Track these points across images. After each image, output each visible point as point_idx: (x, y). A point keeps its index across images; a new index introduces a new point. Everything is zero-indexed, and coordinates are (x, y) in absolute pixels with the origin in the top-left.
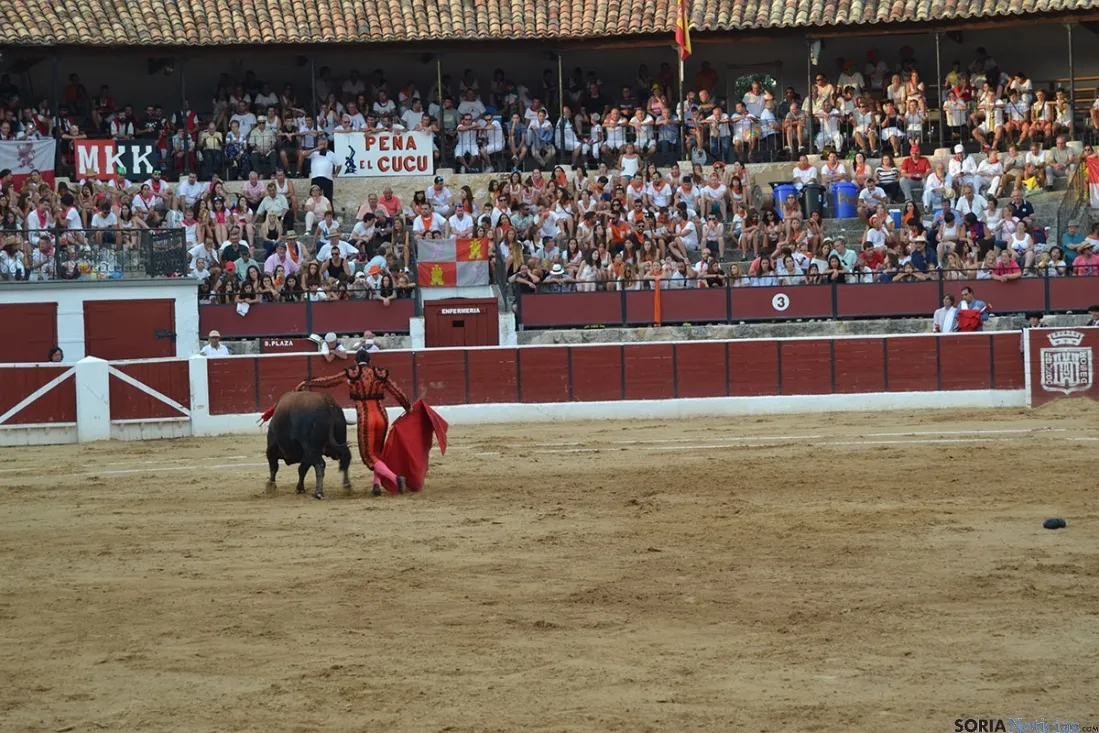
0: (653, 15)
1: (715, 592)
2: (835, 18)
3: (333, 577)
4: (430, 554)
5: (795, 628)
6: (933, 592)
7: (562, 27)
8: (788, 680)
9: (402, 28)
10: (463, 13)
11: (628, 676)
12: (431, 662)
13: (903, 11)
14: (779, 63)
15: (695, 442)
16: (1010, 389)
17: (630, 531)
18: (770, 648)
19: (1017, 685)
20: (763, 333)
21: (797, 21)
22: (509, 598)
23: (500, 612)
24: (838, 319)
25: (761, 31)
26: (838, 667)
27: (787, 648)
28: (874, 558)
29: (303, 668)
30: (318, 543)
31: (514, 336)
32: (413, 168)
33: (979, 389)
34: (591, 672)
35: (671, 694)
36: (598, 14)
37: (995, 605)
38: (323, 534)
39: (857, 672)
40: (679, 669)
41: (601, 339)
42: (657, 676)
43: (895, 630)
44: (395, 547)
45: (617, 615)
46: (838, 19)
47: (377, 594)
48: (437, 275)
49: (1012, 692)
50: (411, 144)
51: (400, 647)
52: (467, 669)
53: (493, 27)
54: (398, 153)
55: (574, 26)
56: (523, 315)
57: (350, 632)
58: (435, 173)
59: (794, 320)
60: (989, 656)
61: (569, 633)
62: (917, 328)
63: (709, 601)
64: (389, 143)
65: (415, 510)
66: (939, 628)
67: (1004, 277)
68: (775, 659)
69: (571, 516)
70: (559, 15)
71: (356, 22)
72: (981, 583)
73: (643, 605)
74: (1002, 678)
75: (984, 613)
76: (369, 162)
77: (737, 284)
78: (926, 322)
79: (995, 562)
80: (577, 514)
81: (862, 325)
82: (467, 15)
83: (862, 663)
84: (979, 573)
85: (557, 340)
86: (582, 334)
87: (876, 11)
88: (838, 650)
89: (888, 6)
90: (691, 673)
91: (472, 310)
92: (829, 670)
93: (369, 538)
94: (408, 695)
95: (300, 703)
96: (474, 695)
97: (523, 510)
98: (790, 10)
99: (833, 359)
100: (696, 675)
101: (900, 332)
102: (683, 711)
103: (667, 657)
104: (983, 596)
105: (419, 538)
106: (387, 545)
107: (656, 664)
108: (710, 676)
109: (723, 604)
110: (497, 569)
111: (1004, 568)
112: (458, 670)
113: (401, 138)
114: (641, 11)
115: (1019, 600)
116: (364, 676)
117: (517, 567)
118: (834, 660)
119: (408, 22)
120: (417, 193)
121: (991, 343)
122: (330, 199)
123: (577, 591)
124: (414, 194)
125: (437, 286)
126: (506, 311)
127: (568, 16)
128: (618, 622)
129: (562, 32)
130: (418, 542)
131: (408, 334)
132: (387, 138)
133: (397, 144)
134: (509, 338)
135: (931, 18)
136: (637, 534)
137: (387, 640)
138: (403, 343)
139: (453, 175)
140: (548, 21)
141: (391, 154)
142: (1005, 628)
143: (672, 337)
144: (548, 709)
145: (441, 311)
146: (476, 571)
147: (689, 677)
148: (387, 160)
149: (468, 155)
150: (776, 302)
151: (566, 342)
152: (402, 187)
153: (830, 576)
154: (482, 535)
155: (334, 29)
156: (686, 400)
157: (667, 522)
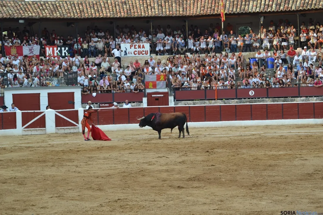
0: (214, 9)
1: (231, 178)
2: (268, 10)
3: (119, 173)
4: (148, 166)
5: (254, 188)
6: (295, 178)
7: (188, 12)
8: (251, 203)
9: (141, 13)
10: (158, 9)
11: (204, 202)
12: (147, 198)
13: (288, 7)
14: (251, 23)
15: (226, 134)
16: (319, 118)
17: (206, 160)
18: (247, 194)
19: (319, 205)
20: (246, 102)
21: (257, 11)
22: (170, 179)
23: (167, 183)
24: (269, 98)
25: (246, 13)
26: (266, 200)
27: (251, 194)
28: (278, 168)
29: (109, 199)
30: (115, 163)
31: (173, 103)
32: (144, 54)
33: (310, 118)
34: (193, 201)
35: (217, 207)
36: (198, 9)
37: (313, 182)
38: (117, 160)
39: (272, 201)
40: (219, 200)
41: (199, 104)
42: (213, 202)
43: (283, 189)
44: (137, 164)
45: (202, 184)
46: (269, 10)
47: (131, 178)
48: (151, 85)
49: (317, 207)
50: (143, 47)
51: (138, 193)
52: (157, 200)
53: (167, 13)
54: (139, 49)
55: (191, 12)
56: (176, 97)
57: (124, 189)
58: (150, 55)
59: (255, 98)
60: (311, 197)
61: (188, 189)
62: (292, 101)
63: (229, 180)
64: (137, 47)
65: (143, 154)
66: (296, 189)
68: (248, 197)
69: (189, 155)
70: (187, 9)
71: (127, 11)
72: (309, 175)
73: (209, 181)
74: (315, 203)
75: (310, 184)
76: (131, 52)
77: (239, 88)
78: (294, 99)
79: (314, 169)
80: (191, 155)
81: (276, 100)
82: (159, 9)
83: (273, 199)
84: (309, 172)
85: (186, 104)
86: (193, 102)
87: (280, 7)
88: (266, 195)
89: (283, 6)
90: (223, 201)
91: (161, 95)
92: (264, 201)
93: (130, 162)
94: (140, 208)
95: (108, 209)
96: (159, 208)
97: (175, 154)
98: (254, 7)
99: (267, 110)
100: (224, 202)
101: (287, 102)
102: (220, 212)
103: (216, 197)
104: (310, 179)
105: (144, 162)
106: (135, 164)
107: (213, 199)
108: (228, 202)
109: (233, 182)
110: (167, 171)
111: (316, 171)
112: (154, 200)
113: (140, 45)
114: (211, 8)
115: (320, 180)
116: (127, 202)
117: (173, 170)
118: (265, 197)
119: (142, 11)
120: (146, 61)
121: (314, 105)
122: (120, 63)
123: (190, 177)
125: (150, 88)
126: (171, 95)
127: (189, 9)
128: (202, 186)
129: (188, 14)
130: (144, 163)
131: (142, 102)
132: (136, 45)
133: (139, 47)
134: (172, 103)
135: (296, 10)
136: (208, 161)
137: (134, 191)
138: (141, 105)
139: (155, 56)
140: (183, 11)
141: (137, 50)
142: (316, 189)
143: (219, 103)
144: (180, 212)
145: (152, 96)
146: (161, 171)
147: (222, 202)
148: (136, 51)
149: (160, 50)
150: (250, 93)
151: (189, 105)
152: (141, 59)
153: (265, 173)
154: (163, 161)
155: (121, 13)
156: (224, 121)
157: (217, 157)
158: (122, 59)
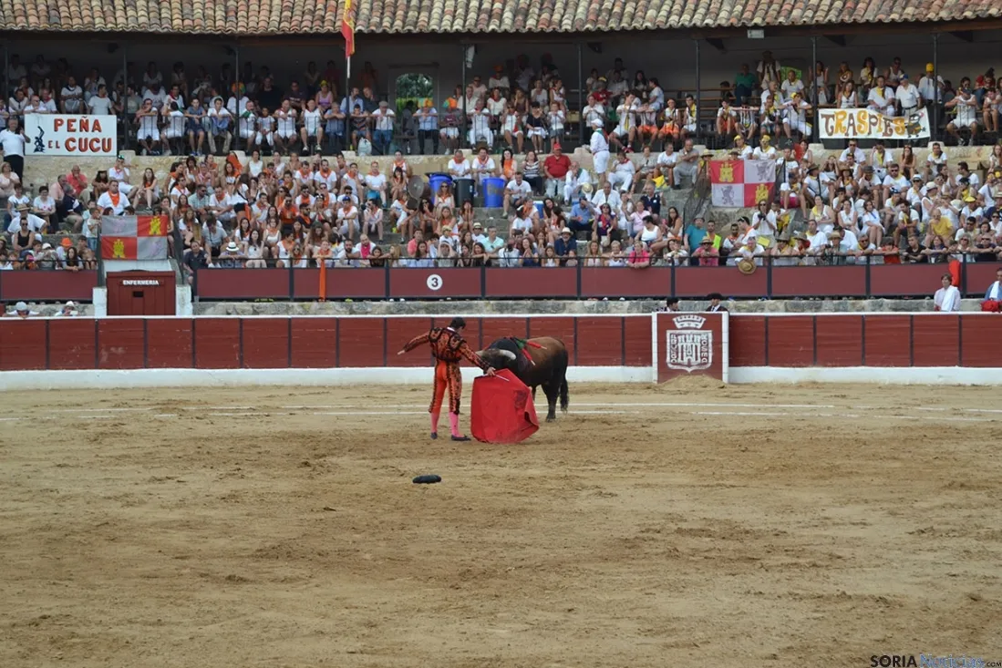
0: (324, 17)
1: (390, 549)
2: (488, 26)
3: (32, 530)
4: (122, 510)
5: (466, 585)
6: (586, 552)
7: (239, 24)
8: (465, 633)
9: (91, 20)
10: (148, 8)
11: (318, 628)
12: (133, 613)
13: (550, 22)
14: (436, 64)
15: (357, 408)
16: (639, 366)
17: (306, 491)
18: (446, 603)
19: (671, 640)
20: (418, 309)
21: (455, 28)
22: (199, 553)
23: (193, 566)
24: (487, 299)
25: (421, 34)
26: (508, 621)
27: (461, 603)
28: (530, 519)
29: (13, 617)
30: (15, 497)
31: (189, 306)
32: (98, 149)
33: (612, 365)
34: (283, 624)
35: (359, 645)
36: (273, 13)
37: (643, 565)
38: (20, 489)
39: (528, 626)
40: (364, 622)
41: (270, 311)
42: (344, 628)
43: (557, 587)
44: (88, 503)
45: (301, 570)
46: (491, 27)
47: (75, 547)
48: (119, 249)
49: (669, 646)
50: (97, 127)
51: (102, 598)
52: (168, 620)
53: (175, 22)
54: (84, 135)
55: (251, 24)
56: (198, 287)
57: (54, 584)
58: (118, 154)
59: (445, 300)
60: (643, 613)
61: (261, 587)
62: (557, 309)
63: (384, 558)
64: (76, 126)
65: (103, 468)
66: (596, 587)
67: (636, 265)
68: (451, 614)
69: (250, 476)
70: (237, 14)
71: (48, 12)
72: (628, 545)
73: (325, 561)
74: (658, 633)
75: (634, 573)
76: (57, 142)
77: (395, 265)
78: (564, 304)
79: (639, 525)
80: (254, 474)
81: (508, 304)
82: (151, 9)
83: (530, 618)
84: (626, 535)
85: (230, 311)
86: (253, 306)
87: (525, 21)
88: (507, 606)
89: (536, 17)
90: (375, 626)
91: (151, 282)
92: (501, 625)
93: (62, 493)
94: (114, 645)
95: (14, 651)
96: (177, 645)
97: (203, 470)
98: (448, 17)
99: (481, 335)
100: (380, 628)
101: (541, 312)
102: (372, 661)
103: (352, 610)
104: (632, 556)
105: (109, 494)
106: (80, 501)
107: (343, 617)
108: (393, 629)
109: (398, 562)
110: (186, 525)
111: (648, 530)
112: (159, 620)
113: (87, 121)
114: (313, 12)
115: (664, 561)
116: (71, 625)
117: (204, 523)
118: (505, 614)
119: (97, 14)
120: (100, 172)
121: (623, 325)
122: (20, 175)
123: (262, 547)
124: (97, 173)
125: (119, 259)
126: (183, 283)
127: (245, 14)
128: (303, 577)
129: (240, 29)
130: (109, 498)
131: (91, 302)
132: (74, 121)
133: (84, 126)
134: (185, 309)
135: (574, 30)
136: (312, 494)
137: (89, 592)
138: (86, 310)
139: (135, 156)
140: (226, 18)
141: (77, 135)
142: (655, 587)
143: (334, 311)
144: (247, 659)
145: (122, 282)
146: (166, 526)
147: (374, 629)
148: (74, 140)
149: (149, 139)
150: (430, 282)
151: (238, 314)
152: (88, 166)
153: (492, 536)
154: (168, 492)
155: (27, 18)
156: (347, 369)
157: (339, 483)
158: (26, 163)
